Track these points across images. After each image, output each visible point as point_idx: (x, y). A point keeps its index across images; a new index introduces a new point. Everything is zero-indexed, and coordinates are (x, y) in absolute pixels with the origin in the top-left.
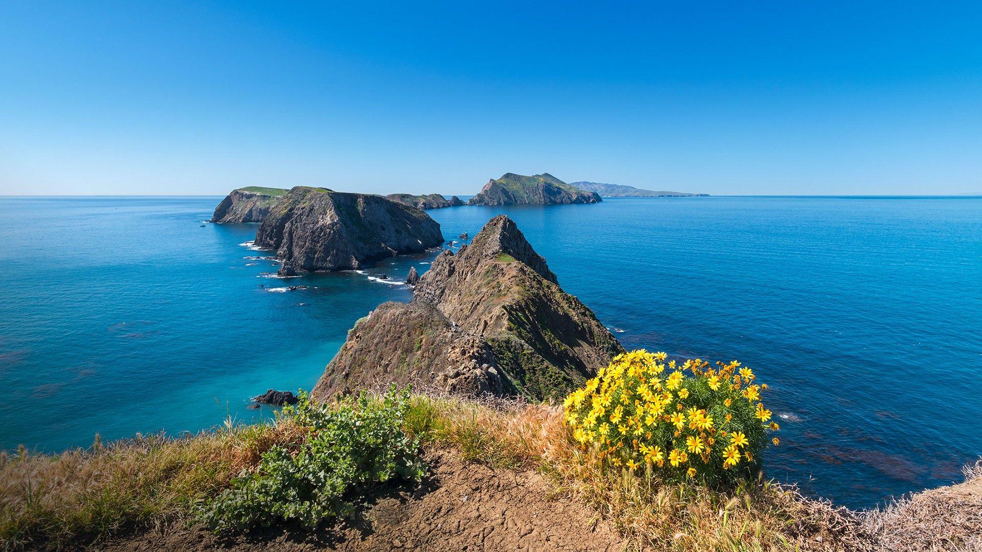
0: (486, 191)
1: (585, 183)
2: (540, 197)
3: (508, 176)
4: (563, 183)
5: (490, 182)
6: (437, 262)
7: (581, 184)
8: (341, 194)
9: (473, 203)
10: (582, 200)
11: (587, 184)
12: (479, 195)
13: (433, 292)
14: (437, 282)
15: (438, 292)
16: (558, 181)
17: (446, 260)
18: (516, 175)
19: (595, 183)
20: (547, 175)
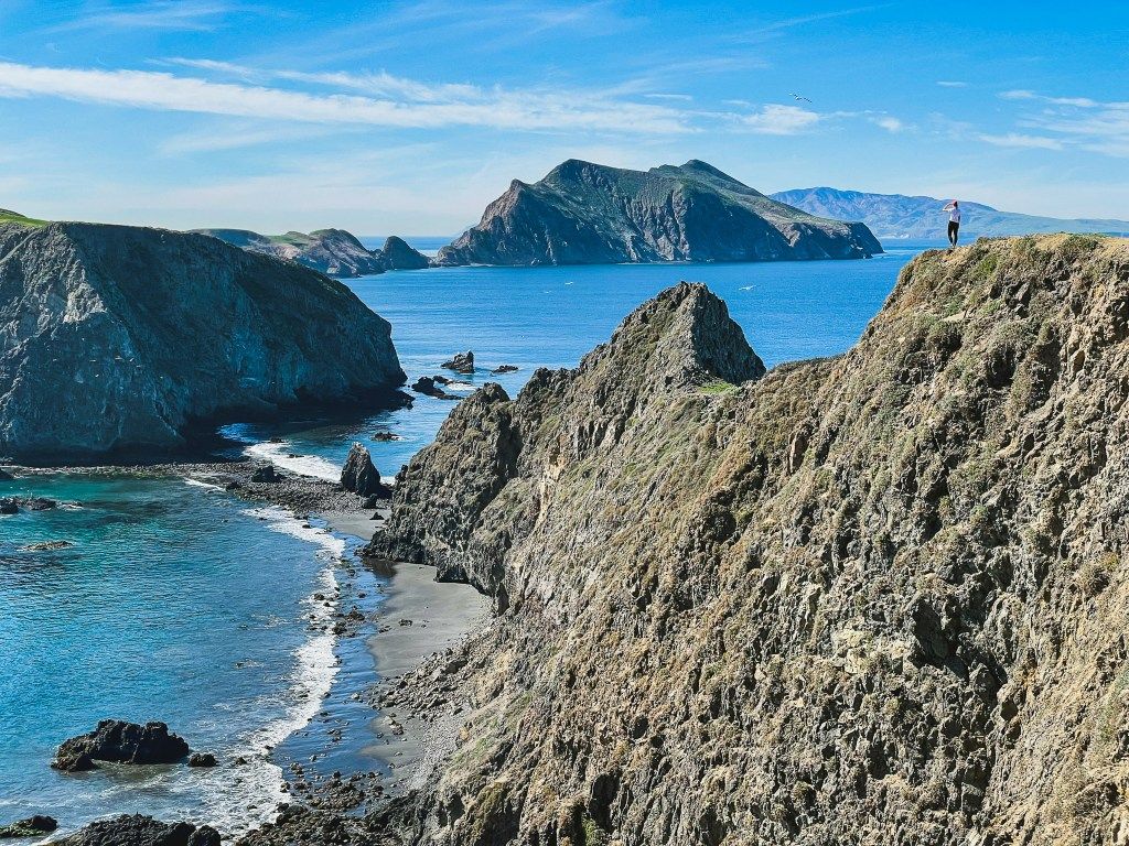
0: (497, 221)
1: (823, 193)
2: (678, 241)
3: (571, 171)
4: (754, 193)
5: (512, 189)
6: (460, 418)
7: (811, 197)
8: (99, 227)
9: (455, 256)
10: (818, 245)
11: (831, 198)
12: (474, 233)
13: (453, 501)
14: (463, 472)
15: (470, 499)
16: (737, 186)
17: (488, 411)
18: (597, 166)
19: (859, 194)
20: (698, 166)
